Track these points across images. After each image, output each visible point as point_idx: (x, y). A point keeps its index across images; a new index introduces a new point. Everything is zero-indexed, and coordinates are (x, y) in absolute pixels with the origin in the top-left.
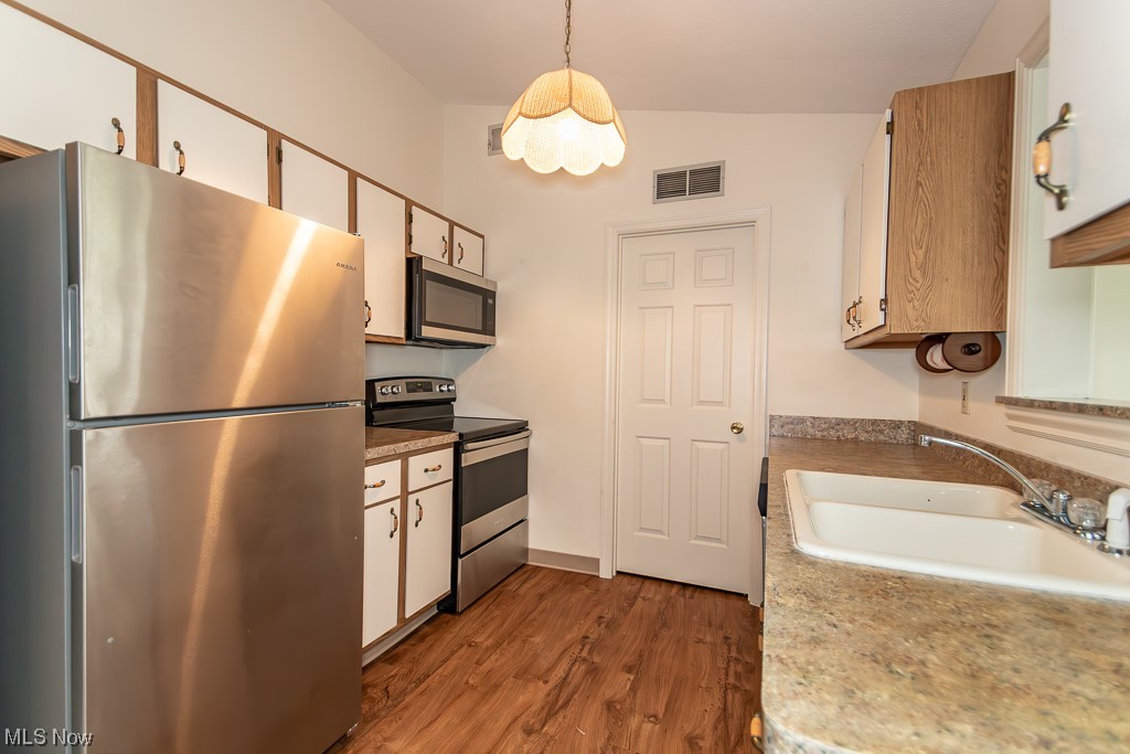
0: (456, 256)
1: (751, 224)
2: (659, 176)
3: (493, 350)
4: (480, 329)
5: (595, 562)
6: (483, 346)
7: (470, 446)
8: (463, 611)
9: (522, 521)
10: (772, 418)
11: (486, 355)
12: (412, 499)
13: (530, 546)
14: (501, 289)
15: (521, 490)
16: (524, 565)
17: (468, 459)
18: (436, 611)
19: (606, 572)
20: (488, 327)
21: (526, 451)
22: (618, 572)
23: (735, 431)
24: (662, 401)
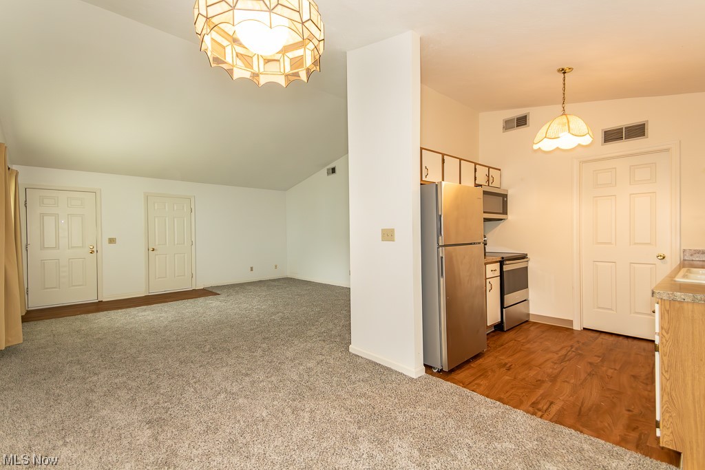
0: (491, 181)
1: (667, 150)
2: (605, 132)
3: (506, 221)
4: (501, 212)
5: (571, 322)
6: (501, 220)
7: (507, 262)
8: (507, 330)
9: (525, 300)
10: (684, 251)
11: (502, 224)
12: (488, 281)
13: (531, 312)
14: (510, 193)
15: (525, 285)
16: (527, 321)
17: (506, 268)
18: (493, 329)
19: (577, 327)
20: (505, 212)
21: (526, 268)
22: (584, 328)
23: (659, 258)
24: (610, 243)
